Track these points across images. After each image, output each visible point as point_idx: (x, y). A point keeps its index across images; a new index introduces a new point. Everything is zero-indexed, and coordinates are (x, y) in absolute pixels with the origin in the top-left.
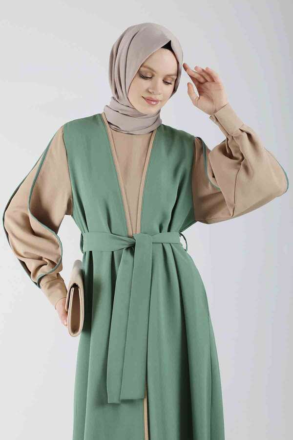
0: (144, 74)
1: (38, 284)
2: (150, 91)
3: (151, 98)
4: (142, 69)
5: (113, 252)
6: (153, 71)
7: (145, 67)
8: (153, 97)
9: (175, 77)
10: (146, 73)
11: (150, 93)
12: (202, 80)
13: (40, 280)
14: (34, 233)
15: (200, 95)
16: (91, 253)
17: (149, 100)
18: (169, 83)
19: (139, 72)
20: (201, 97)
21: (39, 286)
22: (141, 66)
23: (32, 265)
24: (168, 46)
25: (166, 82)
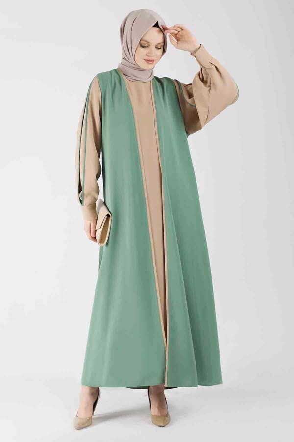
0: (143, 45)
2: (148, 55)
3: (149, 59)
4: (142, 42)
6: (148, 42)
7: (143, 40)
8: (151, 59)
9: (163, 44)
10: (144, 44)
11: (149, 56)
12: (176, 32)
15: (178, 41)
17: (148, 61)
18: (159, 48)
19: (140, 43)
20: (179, 42)
22: (141, 40)
24: (157, 25)
25: (157, 48)
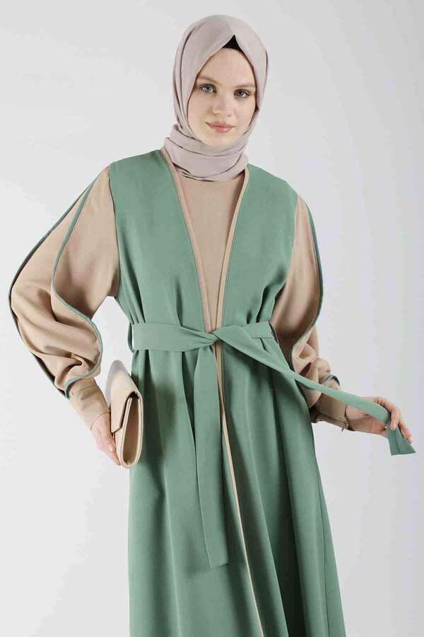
1: (66, 393)
3: (218, 122)
5: (183, 353)
6: (215, 81)
7: (202, 78)
13: (70, 387)
14: (56, 318)
16: (147, 352)
21: (68, 397)
22: (197, 77)
23: (57, 365)
24: (233, 44)
